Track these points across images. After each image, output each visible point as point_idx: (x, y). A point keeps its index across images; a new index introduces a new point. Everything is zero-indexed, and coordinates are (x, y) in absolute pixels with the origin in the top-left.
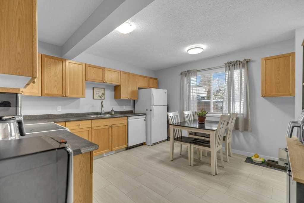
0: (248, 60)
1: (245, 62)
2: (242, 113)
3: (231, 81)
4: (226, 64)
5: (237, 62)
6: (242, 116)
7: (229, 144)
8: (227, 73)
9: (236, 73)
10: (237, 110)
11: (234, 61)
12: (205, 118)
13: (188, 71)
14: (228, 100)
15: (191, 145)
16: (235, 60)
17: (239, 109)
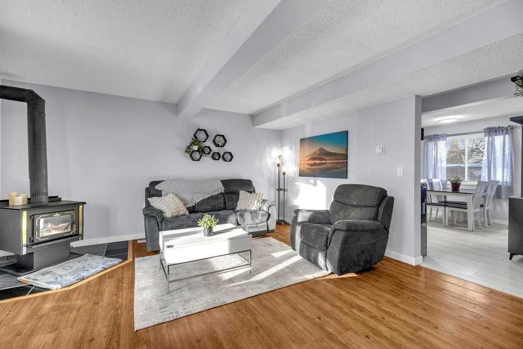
0: (513, 126)
1: (509, 129)
2: (505, 181)
3: (492, 147)
4: (485, 129)
5: (499, 127)
6: (505, 184)
7: (488, 211)
8: (486, 138)
9: (498, 140)
10: (499, 178)
11: (495, 127)
12: (459, 184)
13: (434, 135)
14: (488, 167)
15: (445, 208)
16: (497, 126)
17: (502, 177)
